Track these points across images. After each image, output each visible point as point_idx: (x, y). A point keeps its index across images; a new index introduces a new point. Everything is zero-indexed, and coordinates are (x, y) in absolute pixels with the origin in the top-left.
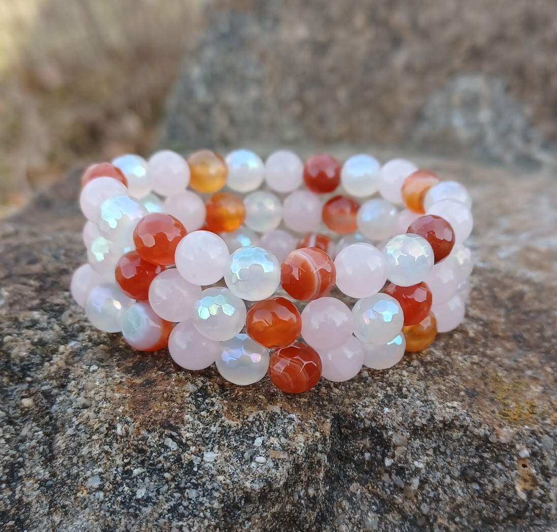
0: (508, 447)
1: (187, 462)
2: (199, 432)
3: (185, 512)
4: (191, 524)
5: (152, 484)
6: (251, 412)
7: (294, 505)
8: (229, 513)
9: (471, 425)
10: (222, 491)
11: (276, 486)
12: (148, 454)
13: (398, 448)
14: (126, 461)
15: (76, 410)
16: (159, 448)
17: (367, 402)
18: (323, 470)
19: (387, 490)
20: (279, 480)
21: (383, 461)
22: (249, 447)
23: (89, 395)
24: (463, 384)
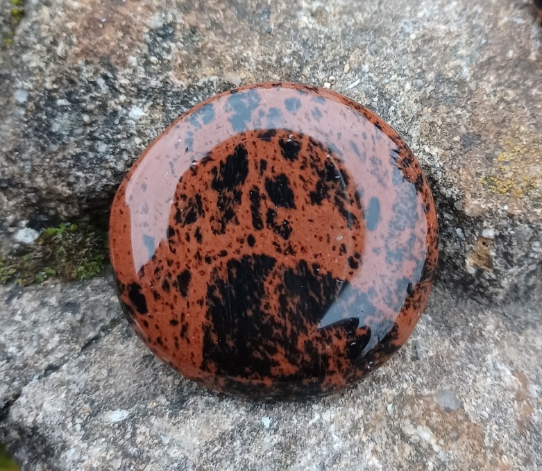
0: (473, 219)
1: (111, 111)
2: (137, 81)
3: (87, 163)
4: (90, 178)
5: (69, 122)
6: (205, 75)
9: (440, 181)
10: (133, 156)
12: (77, 88)
14: (55, 86)
16: (91, 85)
24: (467, 126)
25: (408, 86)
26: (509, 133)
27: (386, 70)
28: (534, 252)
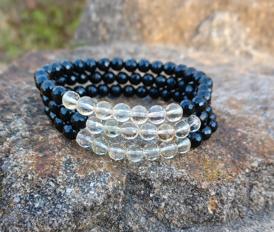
0: (205, 190)
1: (58, 192)
2: (65, 179)
3: (55, 214)
4: (58, 219)
5: (42, 201)
6: (90, 171)
7: (108, 213)
8: (76, 215)
9: (189, 180)
10: (73, 206)
11: (98, 204)
12: (41, 188)
13: (156, 189)
14: (31, 191)
15: (12, 167)
16: (47, 186)
17: (143, 168)
18: (121, 198)
19: (150, 207)
20: (99, 201)
21: (149, 195)
22: (87, 186)
23: (18, 161)
24: (188, 161)
26: (202, 160)
28: (229, 196)
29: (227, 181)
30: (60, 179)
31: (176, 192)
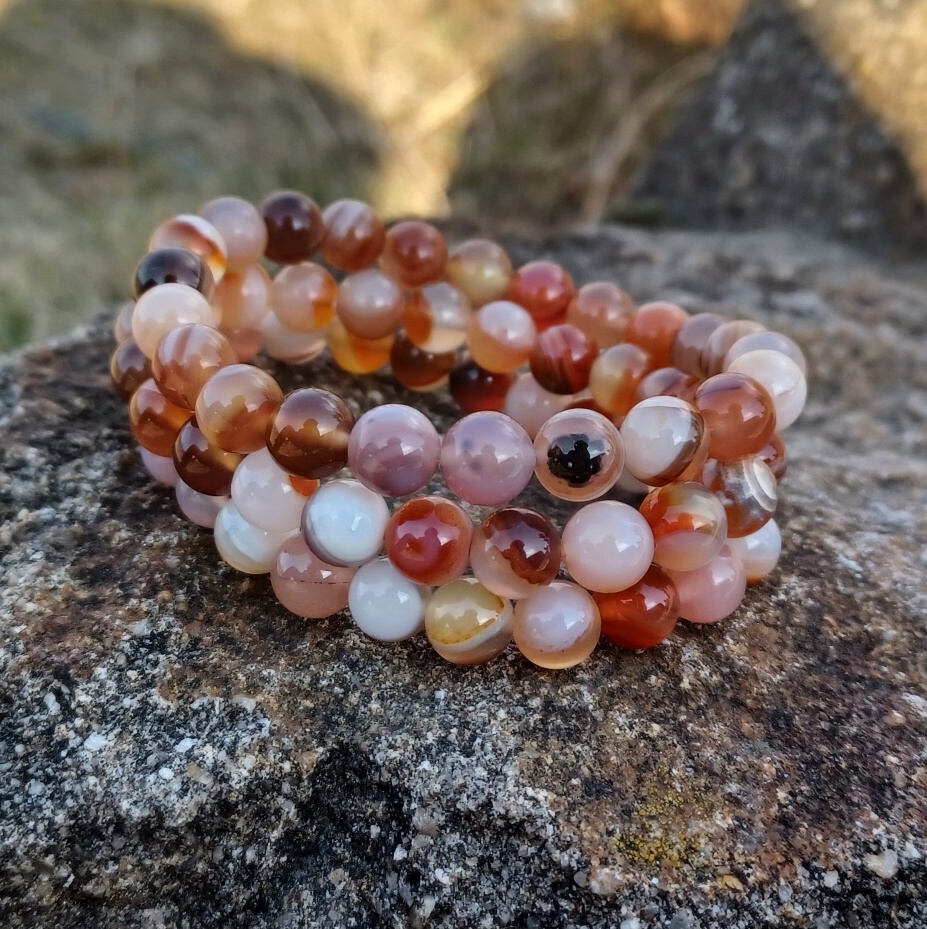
0: (604, 903)
1: (58, 739)
2: (103, 700)
3: (9, 810)
4: (8, 832)
7: (211, 864)
8: (82, 838)
9: (551, 840)
10: (82, 801)
11: (169, 823)
12: (14, 707)
13: (419, 837)
16: (33, 704)
17: (399, 741)
18: (280, 826)
19: (386, 900)
20: (176, 815)
21: (394, 849)
22: (165, 748)
24: (592, 766)
25: (502, 714)
26: (655, 779)
27: (471, 697)
29: (710, 896)
30: (87, 694)
31: (492, 871)
